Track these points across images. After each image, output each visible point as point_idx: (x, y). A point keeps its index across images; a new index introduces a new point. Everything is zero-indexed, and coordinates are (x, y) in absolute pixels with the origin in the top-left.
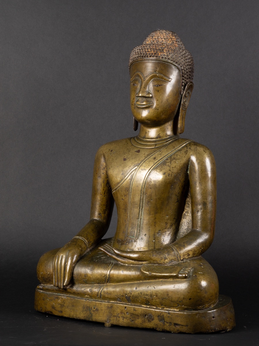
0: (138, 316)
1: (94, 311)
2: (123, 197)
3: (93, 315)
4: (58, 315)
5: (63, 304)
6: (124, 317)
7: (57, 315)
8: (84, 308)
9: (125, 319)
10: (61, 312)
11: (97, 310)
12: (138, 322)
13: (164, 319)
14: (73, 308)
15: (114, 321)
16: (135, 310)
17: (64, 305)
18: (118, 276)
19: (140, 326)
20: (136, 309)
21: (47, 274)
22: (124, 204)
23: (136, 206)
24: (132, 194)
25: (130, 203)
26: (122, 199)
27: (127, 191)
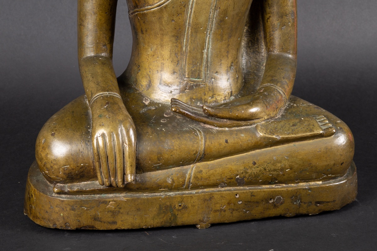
0: (257, 202)
1: (179, 210)
2: (175, 16)
3: (178, 216)
4: (108, 229)
5: (117, 209)
6: (233, 210)
7: (106, 229)
8: (160, 208)
9: (234, 212)
10: (115, 223)
11: (185, 208)
12: (257, 212)
13: (301, 199)
14: (139, 213)
15: (214, 218)
16: (253, 195)
17: (119, 212)
18: (220, 150)
19: (259, 216)
20: (255, 194)
21: (78, 167)
22: (175, 29)
23: (201, 30)
24: (194, 12)
25: (189, 25)
26: (173, 20)
27: (182, 7)
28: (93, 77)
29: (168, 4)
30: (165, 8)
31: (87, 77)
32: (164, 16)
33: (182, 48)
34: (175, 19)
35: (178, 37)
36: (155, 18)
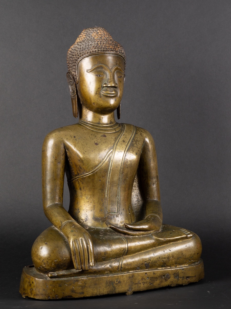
0: (157, 278)
1: (116, 284)
2: (101, 178)
3: (116, 288)
4: (79, 297)
5: (84, 285)
6: (144, 283)
7: (78, 297)
8: (107, 283)
9: (145, 284)
10: (83, 293)
11: (120, 282)
12: (157, 284)
13: (179, 275)
14: (96, 286)
15: (135, 288)
16: (154, 274)
17: (85, 286)
18: (136, 248)
19: (157, 287)
20: (155, 273)
21: (63, 260)
22: (101, 185)
23: (115, 185)
24: (111, 175)
25: (108, 183)
26: (100, 180)
27: (105, 172)
28: (59, 214)
29: (98, 171)
30: (96, 173)
31: (54, 215)
32: (95, 178)
33: (105, 196)
34: (101, 179)
35: (102, 190)
36: (90, 179)
